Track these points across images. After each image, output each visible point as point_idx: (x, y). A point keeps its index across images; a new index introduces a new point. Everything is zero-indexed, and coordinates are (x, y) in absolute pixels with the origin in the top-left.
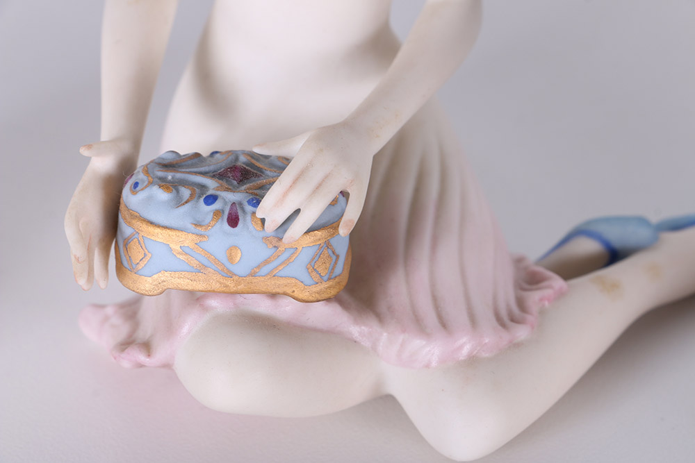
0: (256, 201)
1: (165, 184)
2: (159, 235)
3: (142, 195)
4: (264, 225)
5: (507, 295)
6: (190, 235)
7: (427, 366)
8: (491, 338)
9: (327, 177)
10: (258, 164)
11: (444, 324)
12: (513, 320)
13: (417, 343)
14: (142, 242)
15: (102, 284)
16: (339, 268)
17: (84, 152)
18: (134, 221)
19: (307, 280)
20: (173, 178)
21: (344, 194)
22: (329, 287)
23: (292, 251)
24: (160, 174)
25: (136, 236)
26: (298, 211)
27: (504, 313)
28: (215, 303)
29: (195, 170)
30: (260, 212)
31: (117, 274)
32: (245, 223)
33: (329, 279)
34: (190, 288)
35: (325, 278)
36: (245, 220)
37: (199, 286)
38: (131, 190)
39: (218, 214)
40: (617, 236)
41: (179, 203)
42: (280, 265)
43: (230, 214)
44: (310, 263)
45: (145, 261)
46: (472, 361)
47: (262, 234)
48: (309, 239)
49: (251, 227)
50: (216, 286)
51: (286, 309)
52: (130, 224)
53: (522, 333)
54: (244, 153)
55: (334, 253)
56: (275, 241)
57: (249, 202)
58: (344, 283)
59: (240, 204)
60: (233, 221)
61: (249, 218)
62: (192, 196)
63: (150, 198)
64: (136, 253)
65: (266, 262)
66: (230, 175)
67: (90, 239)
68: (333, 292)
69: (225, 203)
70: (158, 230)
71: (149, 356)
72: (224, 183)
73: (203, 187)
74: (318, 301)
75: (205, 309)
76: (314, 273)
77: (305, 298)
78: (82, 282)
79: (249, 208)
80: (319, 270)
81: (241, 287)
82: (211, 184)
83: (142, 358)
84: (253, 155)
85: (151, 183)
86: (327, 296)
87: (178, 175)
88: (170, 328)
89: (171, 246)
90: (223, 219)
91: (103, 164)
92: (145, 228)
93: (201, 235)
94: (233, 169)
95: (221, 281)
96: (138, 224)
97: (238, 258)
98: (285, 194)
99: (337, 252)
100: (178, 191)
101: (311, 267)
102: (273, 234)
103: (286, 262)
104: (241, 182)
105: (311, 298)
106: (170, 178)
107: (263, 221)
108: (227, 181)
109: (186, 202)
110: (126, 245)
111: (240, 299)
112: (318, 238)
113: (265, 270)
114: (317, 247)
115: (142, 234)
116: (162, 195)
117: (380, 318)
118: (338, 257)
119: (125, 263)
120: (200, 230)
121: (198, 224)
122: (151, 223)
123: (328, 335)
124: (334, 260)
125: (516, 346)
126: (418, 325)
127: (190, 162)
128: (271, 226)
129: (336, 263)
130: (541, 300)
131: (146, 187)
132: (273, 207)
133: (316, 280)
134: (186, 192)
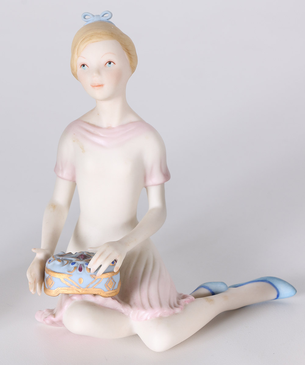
0: (87, 264)
1: (59, 260)
2: (57, 276)
3: (51, 263)
4: (90, 271)
5: (174, 300)
6: (67, 275)
7: (146, 320)
8: (167, 311)
9: (110, 254)
10: (90, 255)
11: (151, 306)
12: (175, 306)
13: (143, 312)
14: (51, 278)
15: (39, 294)
16: (116, 287)
17: (33, 250)
18: (49, 272)
19: (105, 290)
20: (62, 259)
21: (116, 261)
22: (113, 292)
23: (100, 279)
24: (58, 257)
25: (50, 277)
26: (101, 266)
27: (172, 305)
28: (76, 298)
29: (69, 256)
30: (89, 267)
31: (44, 291)
32: (84, 271)
33: (112, 290)
34: (67, 293)
35: (111, 289)
36: (84, 269)
37: (70, 292)
38: (48, 262)
39: (75, 268)
40: (214, 287)
41: (63, 265)
42: (96, 284)
43: (79, 267)
44: (106, 283)
45: (52, 285)
46: (161, 318)
47: (90, 274)
48: (105, 275)
49: (86, 272)
50: (76, 292)
51: (99, 300)
52: (48, 273)
53: (178, 310)
54: (85, 252)
55: (114, 281)
56: (94, 276)
57: (86, 264)
58: (118, 292)
59: (83, 265)
60: (80, 270)
61: (85, 269)
62: (67, 263)
63: (54, 264)
64: (50, 282)
65: (92, 283)
66: (80, 257)
67: (35, 279)
68: (113, 294)
69: (78, 264)
70: (56, 274)
71: (55, 317)
72: (78, 259)
73: (71, 261)
74: (109, 297)
75: (72, 300)
76: (107, 287)
77: (105, 296)
78: (32, 291)
79: (85, 266)
80: (109, 286)
81: (84, 292)
82: (74, 260)
83: (52, 318)
84: (88, 253)
85: (55, 260)
86: (111, 295)
87: (64, 258)
88: (61, 307)
89: (61, 279)
90: (77, 269)
91: (40, 256)
92: (52, 274)
93: (70, 275)
94: (81, 255)
95: (77, 290)
96: (50, 273)
97: (82, 282)
98: (97, 260)
99: (115, 281)
100: (63, 262)
101: (106, 285)
102: (93, 274)
103: (98, 283)
104: (84, 259)
105: (107, 296)
106: (61, 258)
107: (90, 269)
108: (79, 259)
109: (65, 265)
110: (47, 280)
111: (83, 296)
112: (108, 275)
113: (91, 286)
114: (108, 278)
115: (52, 276)
116: (58, 263)
117: (131, 306)
118: (115, 283)
119: (47, 287)
120: (70, 273)
121: (69, 271)
122: (54, 272)
123: (113, 310)
124: (114, 284)
125: (175, 314)
126: (143, 307)
127: (68, 255)
128: (93, 271)
129: (115, 285)
130: (185, 301)
131: (53, 261)
132: (93, 264)
133: (108, 290)
134: (65, 262)
